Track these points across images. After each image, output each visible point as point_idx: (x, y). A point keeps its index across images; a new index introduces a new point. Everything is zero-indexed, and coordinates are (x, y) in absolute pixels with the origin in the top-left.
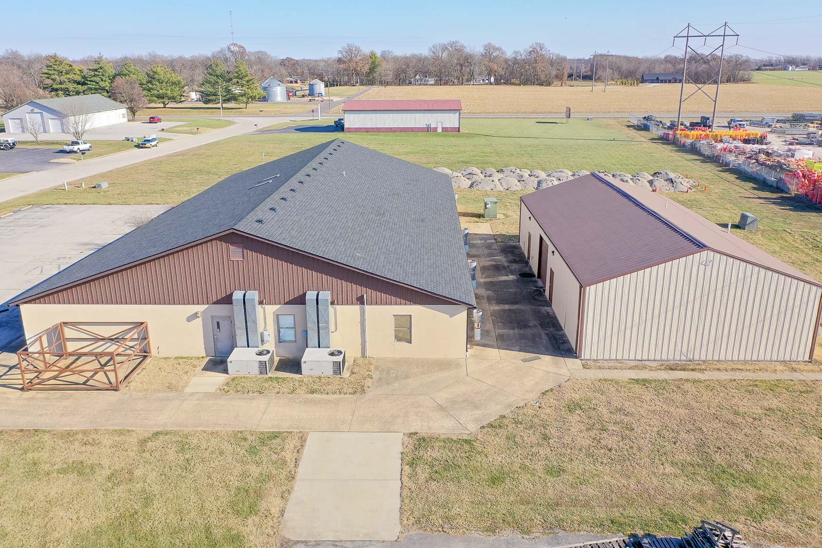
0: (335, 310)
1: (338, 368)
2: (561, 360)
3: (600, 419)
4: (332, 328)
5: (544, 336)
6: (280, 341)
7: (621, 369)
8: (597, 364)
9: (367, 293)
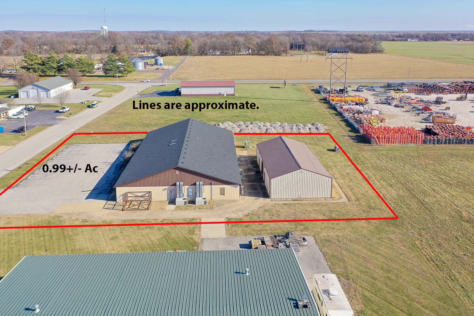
0: (204, 187)
1: (205, 202)
2: (265, 199)
3: (273, 213)
4: (203, 192)
5: (261, 193)
6: (188, 196)
7: (281, 201)
8: (275, 200)
9: (213, 182)
